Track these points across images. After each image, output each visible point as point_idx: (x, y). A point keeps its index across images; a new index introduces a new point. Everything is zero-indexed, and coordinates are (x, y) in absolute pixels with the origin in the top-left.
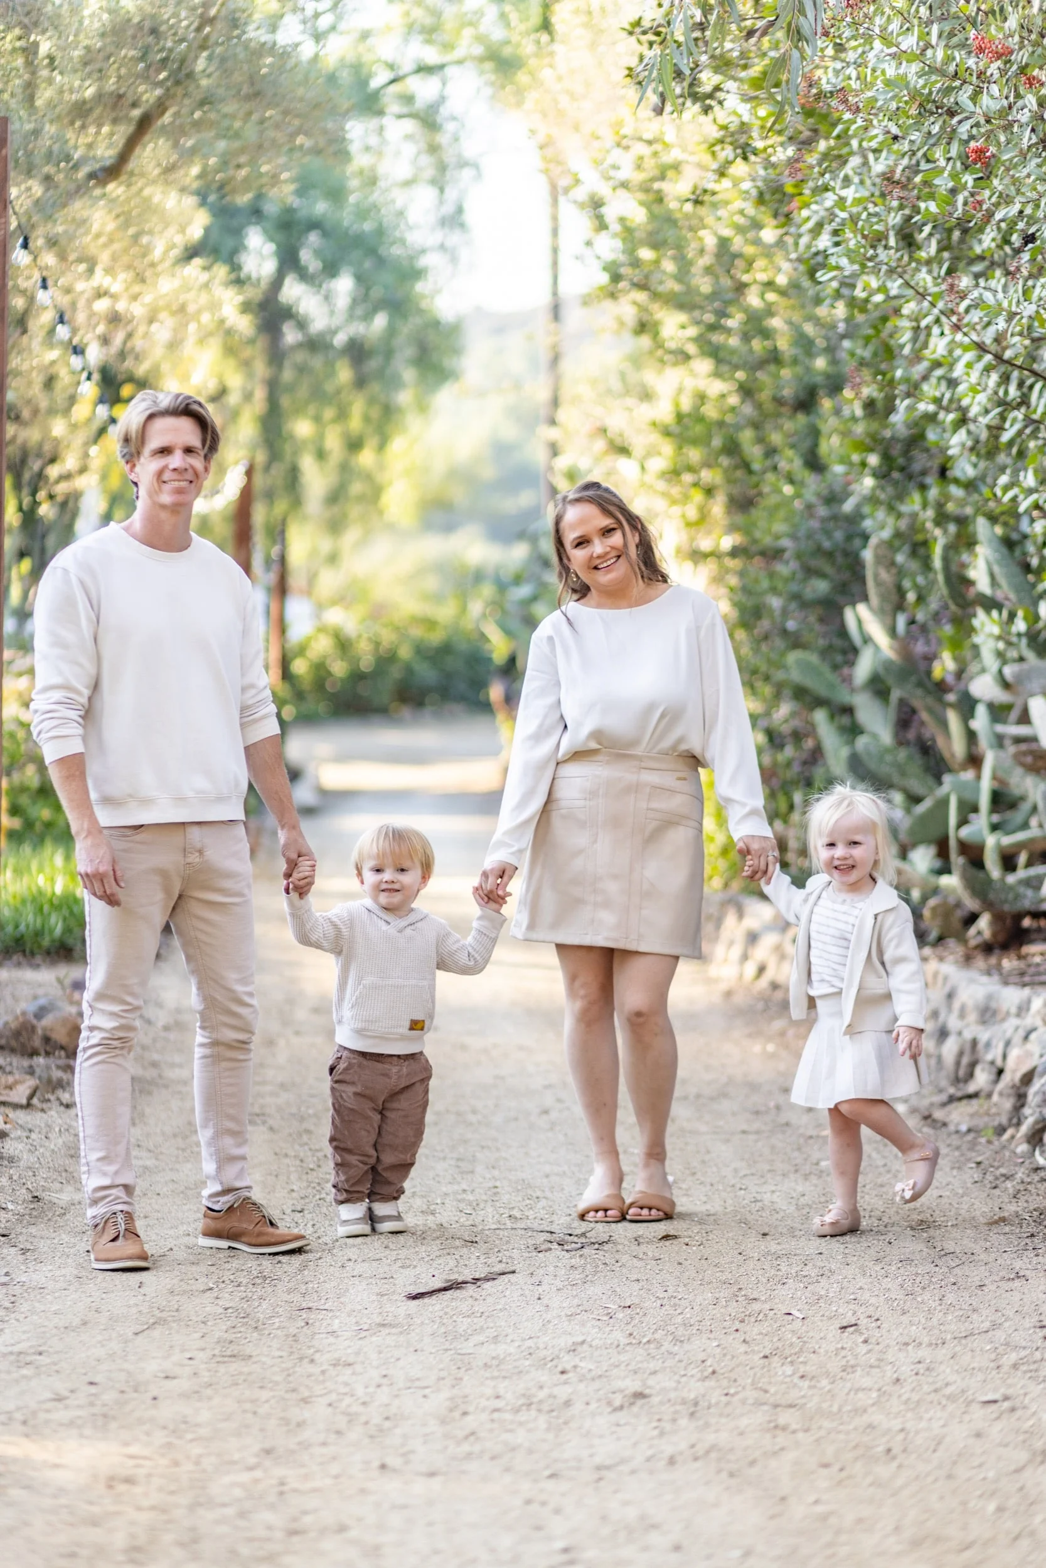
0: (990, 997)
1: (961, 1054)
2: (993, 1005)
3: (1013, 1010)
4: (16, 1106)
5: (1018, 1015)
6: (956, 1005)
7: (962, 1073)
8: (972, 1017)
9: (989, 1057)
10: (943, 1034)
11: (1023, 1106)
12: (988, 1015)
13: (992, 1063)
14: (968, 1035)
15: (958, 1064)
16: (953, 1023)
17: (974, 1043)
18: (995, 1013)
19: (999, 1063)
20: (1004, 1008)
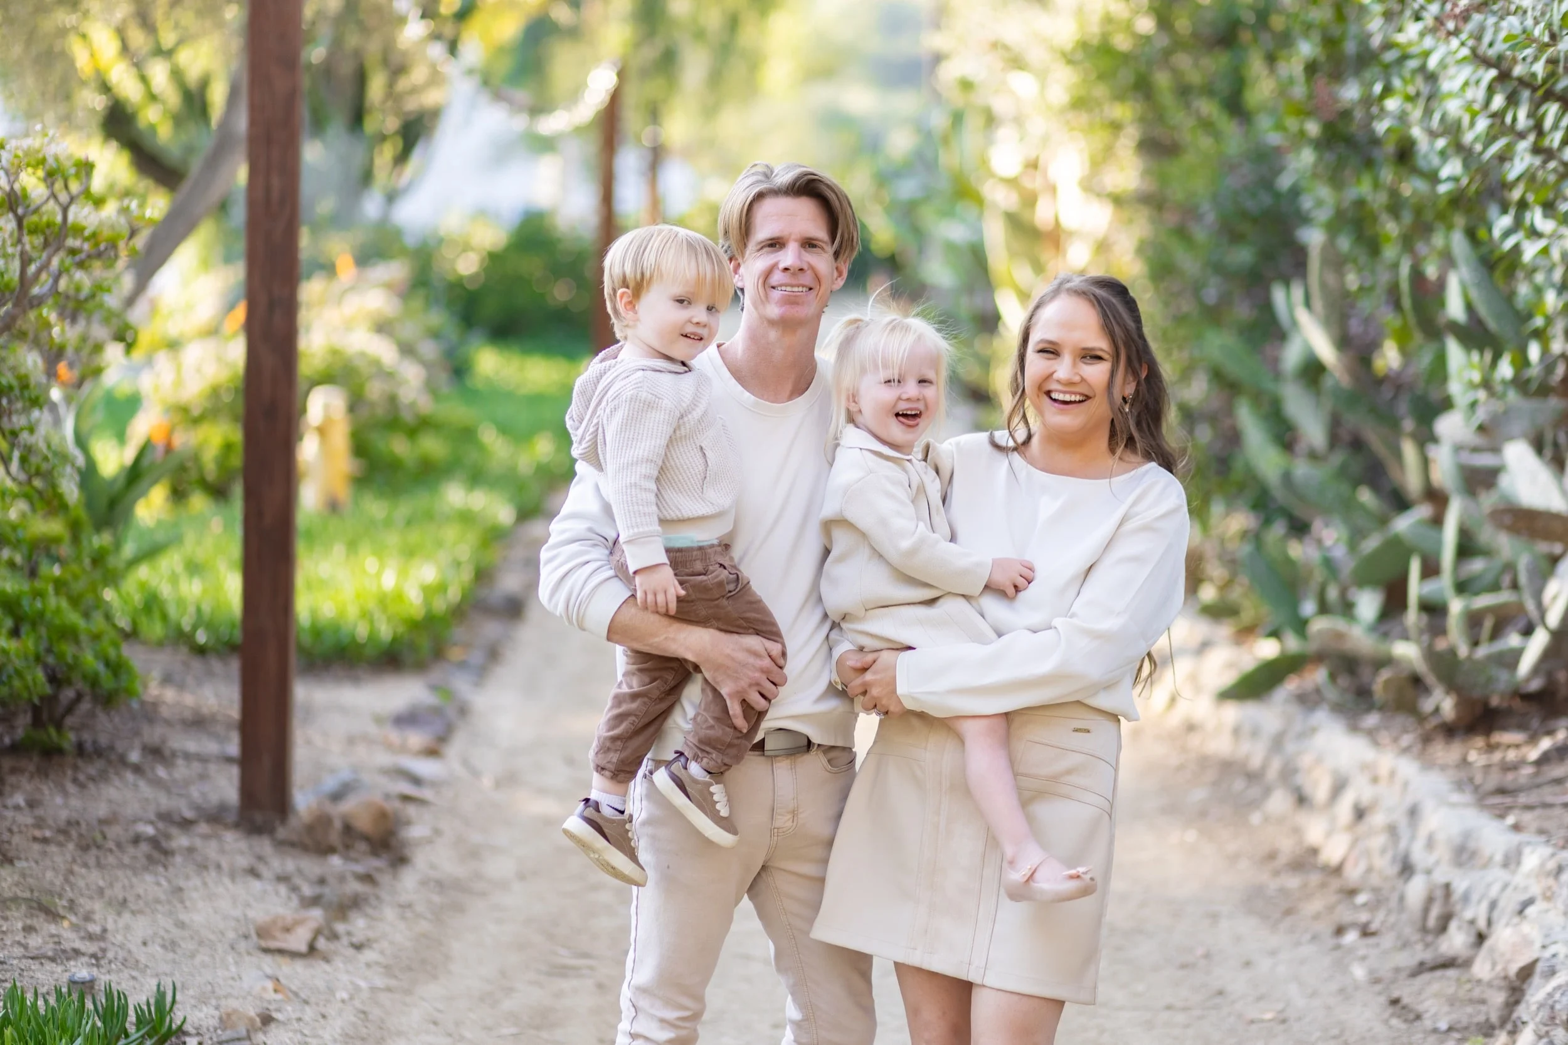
0: (1467, 835)
1: (1430, 900)
2: (1472, 845)
3: (1499, 858)
4: (294, 955)
5: (1506, 865)
6: (1423, 832)
7: (1432, 922)
8: (1442, 852)
9: (1468, 914)
10: (1407, 869)
11: (1517, 1002)
12: (1465, 857)
13: (1472, 922)
14: (1441, 876)
15: (1426, 910)
16: (1419, 856)
17: (1447, 887)
18: (1473, 854)
19: (1482, 924)
20: (1487, 851)
